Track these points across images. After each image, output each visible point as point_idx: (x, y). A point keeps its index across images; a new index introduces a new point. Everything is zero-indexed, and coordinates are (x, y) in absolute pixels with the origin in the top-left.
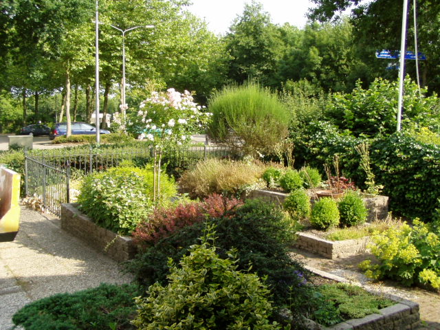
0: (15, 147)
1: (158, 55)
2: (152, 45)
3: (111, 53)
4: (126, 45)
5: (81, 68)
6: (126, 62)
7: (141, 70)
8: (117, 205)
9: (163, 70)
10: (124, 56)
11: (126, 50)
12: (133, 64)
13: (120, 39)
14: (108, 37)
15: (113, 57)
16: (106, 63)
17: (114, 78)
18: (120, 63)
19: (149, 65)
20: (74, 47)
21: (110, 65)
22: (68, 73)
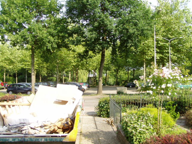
0: (119, 93)
1: (187, 50)
2: (183, 46)
3: (163, 51)
4: (171, 47)
5: (150, 58)
6: (171, 54)
7: (178, 58)
8: (133, 131)
9: (189, 57)
10: (170, 52)
11: (171, 49)
12: (174, 55)
13: (167, 44)
14: (162, 44)
15: (165, 52)
16: (161, 55)
17: (165, 62)
18: (168, 55)
19: (182, 55)
20: (147, 49)
21: (163, 56)
22: (144, 60)
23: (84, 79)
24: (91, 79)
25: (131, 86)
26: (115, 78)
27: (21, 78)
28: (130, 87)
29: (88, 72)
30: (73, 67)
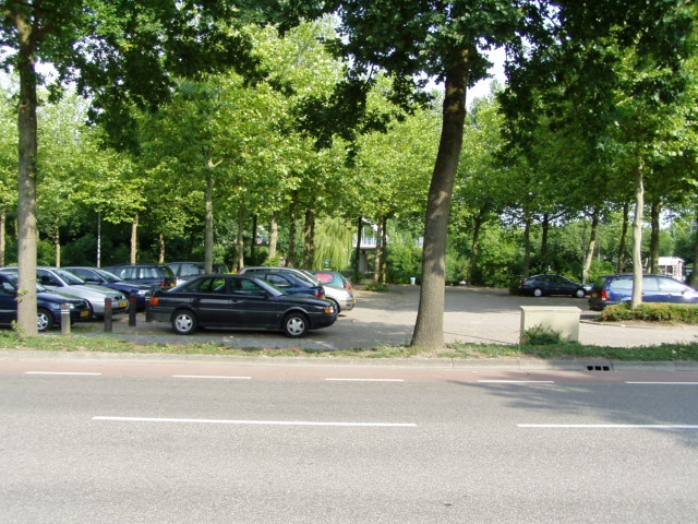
23: (336, 254)
24: (366, 256)
25: (538, 292)
26: (460, 256)
27: (85, 246)
28: (533, 295)
29: (355, 228)
30: (288, 198)
